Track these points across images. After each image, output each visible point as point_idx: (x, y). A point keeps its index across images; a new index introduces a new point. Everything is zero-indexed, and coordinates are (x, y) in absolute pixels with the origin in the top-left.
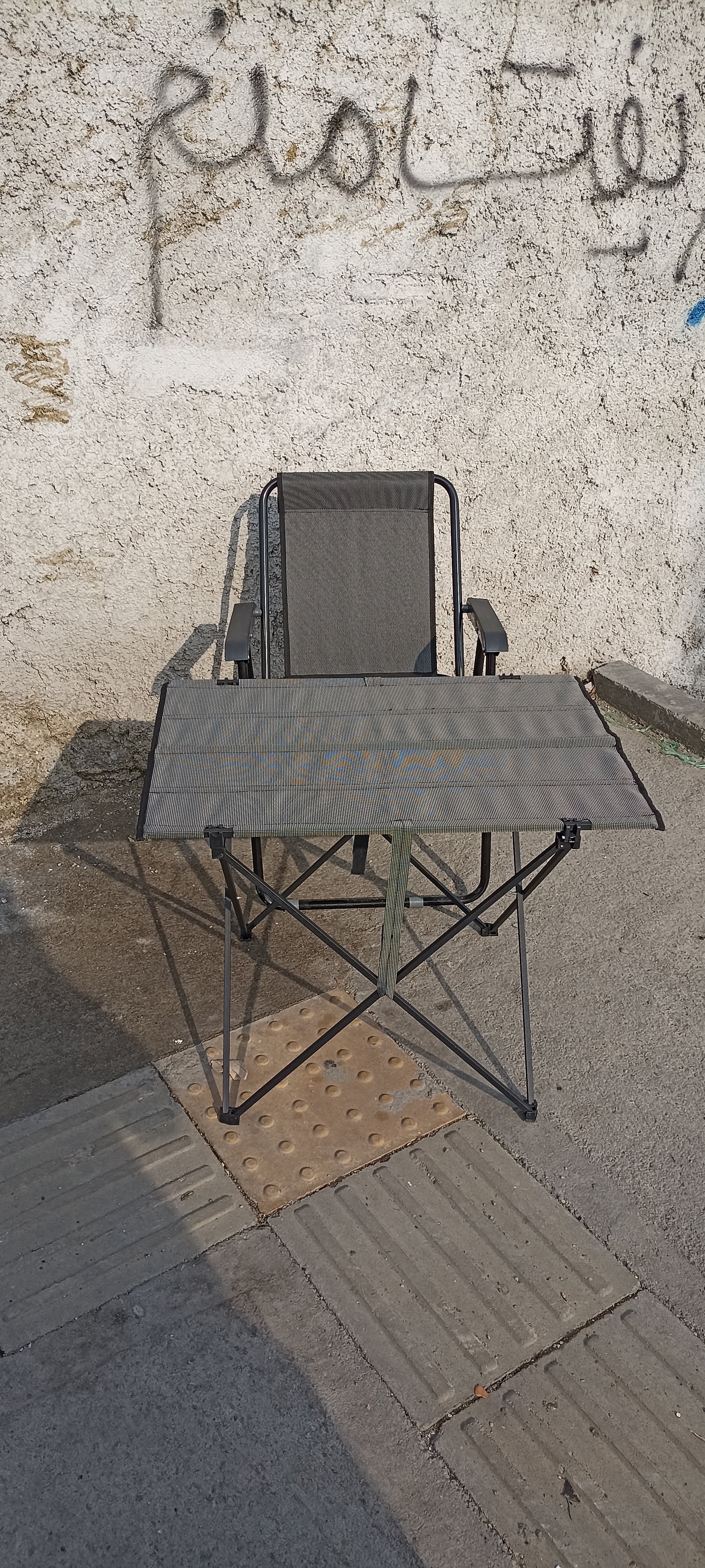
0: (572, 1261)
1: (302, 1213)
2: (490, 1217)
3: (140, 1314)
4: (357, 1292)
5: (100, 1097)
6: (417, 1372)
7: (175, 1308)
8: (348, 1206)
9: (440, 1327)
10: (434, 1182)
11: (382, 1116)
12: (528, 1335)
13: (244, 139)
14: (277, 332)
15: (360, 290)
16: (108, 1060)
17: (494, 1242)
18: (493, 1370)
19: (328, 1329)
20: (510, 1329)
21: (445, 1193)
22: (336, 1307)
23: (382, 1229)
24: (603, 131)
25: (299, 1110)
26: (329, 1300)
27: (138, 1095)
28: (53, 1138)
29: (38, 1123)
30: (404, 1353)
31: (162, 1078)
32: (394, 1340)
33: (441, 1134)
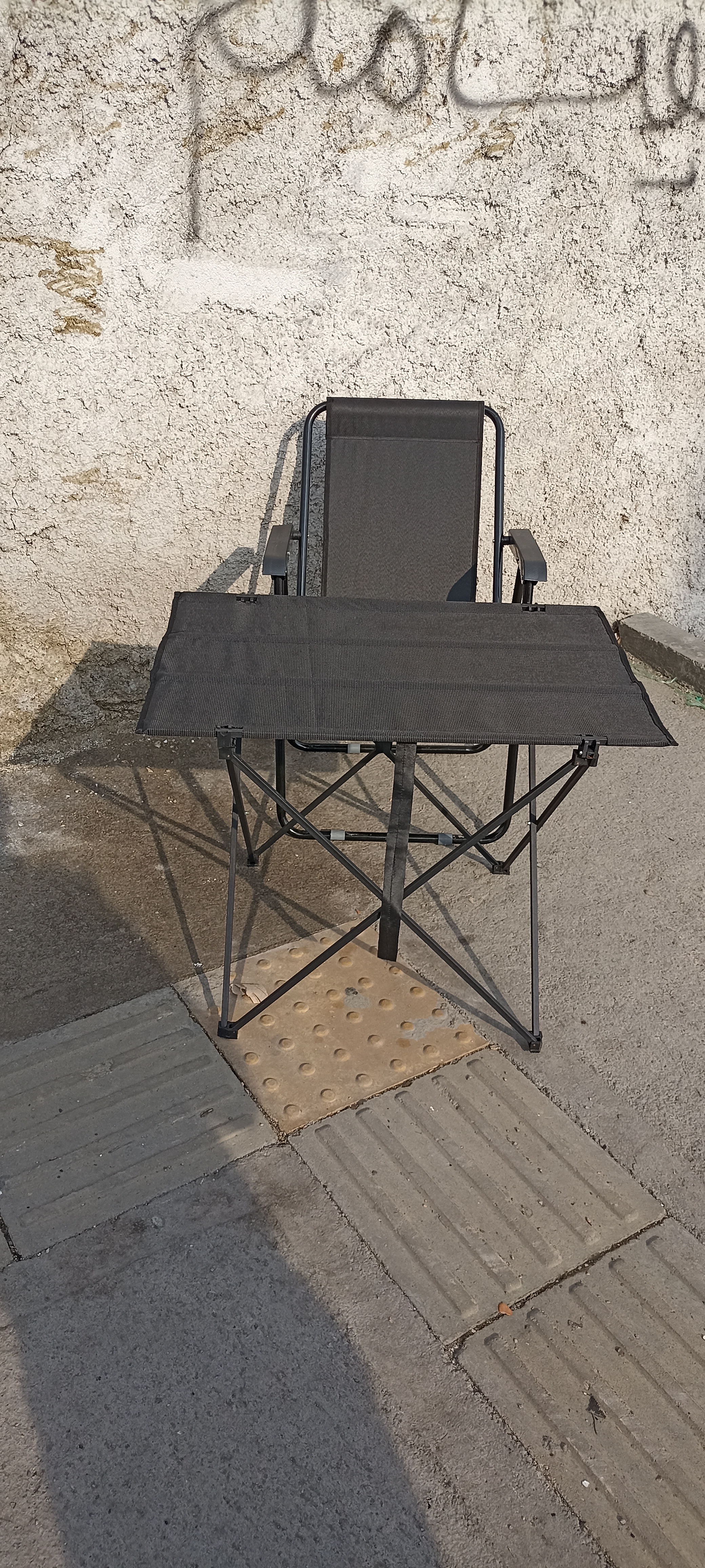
0: (597, 1187)
1: (323, 1133)
2: (513, 1143)
3: (159, 1224)
4: (379, 1211)
5: (118, 1015)
6: (440, 1288)
7: (195, 1219)
8: (370, 1128)
9: (463, 1246)
10: (457, 1108)
11: (404, 1043)
12: (552, 1257)
13: (290, 47)
14: (315, 251)
15: (402, 211)
16: (126, 980)
17: (518, 1167)
18: (517, 1289)
19: (350, 1245)
20: (534, 1250)
21: (467, 1119)
22: (358, 1224)
23: (404, 1151)
24: (656, 56)
25: (320, 1034)
26: (351, 1217)
27: (156, 1015)
28: (71, 1053)
29: (55, 1038)
30: (427, 1270)
31: (181, 999)
32: (417, 1257)
33: (463, 1062)
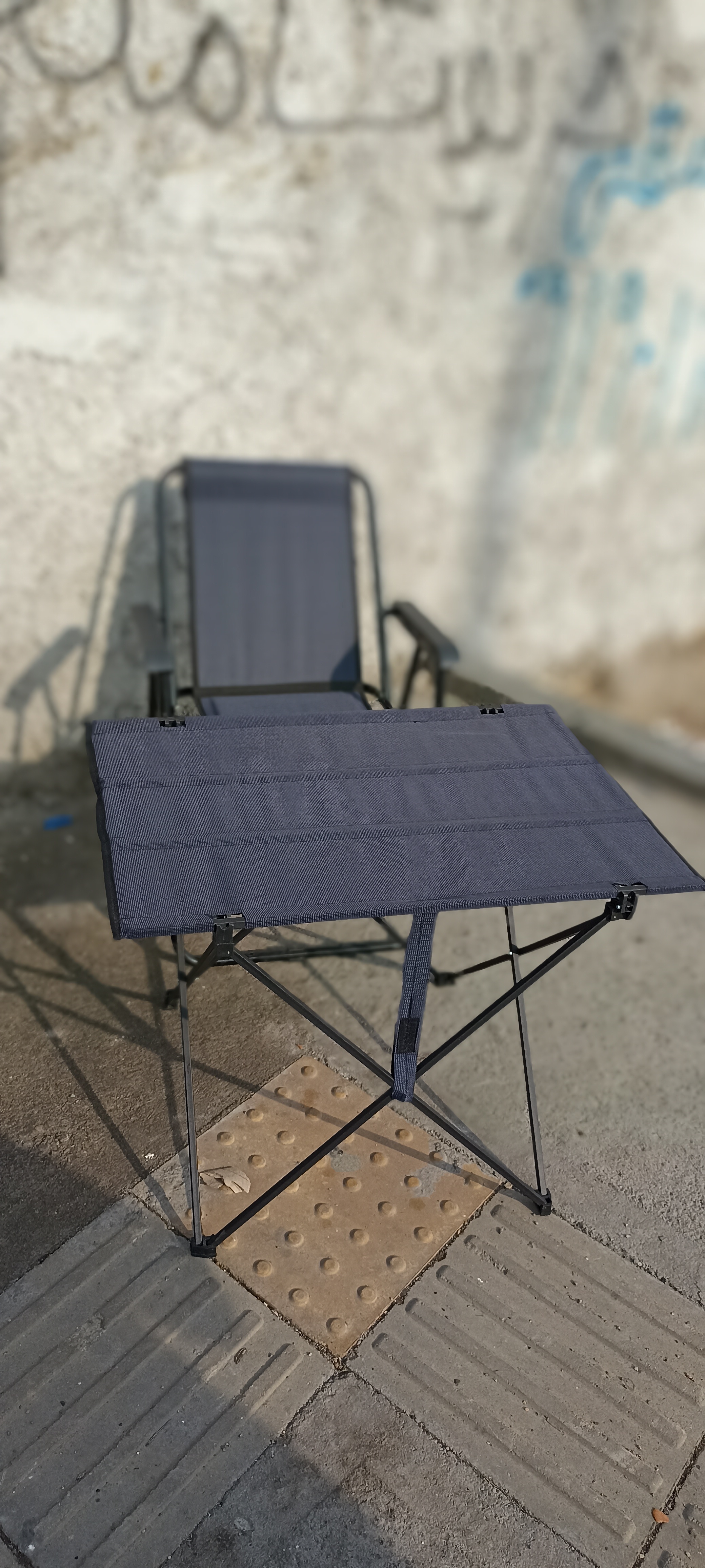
0: (680, 1332)
1: (383, 1345)
2: (578, 1301)
3: (247, 1528)
4: (484, 1431)
5: (82, 1249)
6: (588, 1513)
7: (286, 1508)
8: (429, 1325)
9: (586, 1449)
10: (505, 1272)
11: (417, 1204)
12: (677, 1434)
17: (596, 1330)
18: (662, 1486)
19: (471, 1486)
20: (655, 1431)
21: (521, 1284)
22: (468, 1456)
23: (477, 1344)
24: (459, 80)
25: (326, 1216)
26: (456, 1449)
27: (130, 1236)
29: (15, 1301)
30: (564, 1493)
31: (149, 1208)
32: (548, 1481)
33: (486, 1212)
